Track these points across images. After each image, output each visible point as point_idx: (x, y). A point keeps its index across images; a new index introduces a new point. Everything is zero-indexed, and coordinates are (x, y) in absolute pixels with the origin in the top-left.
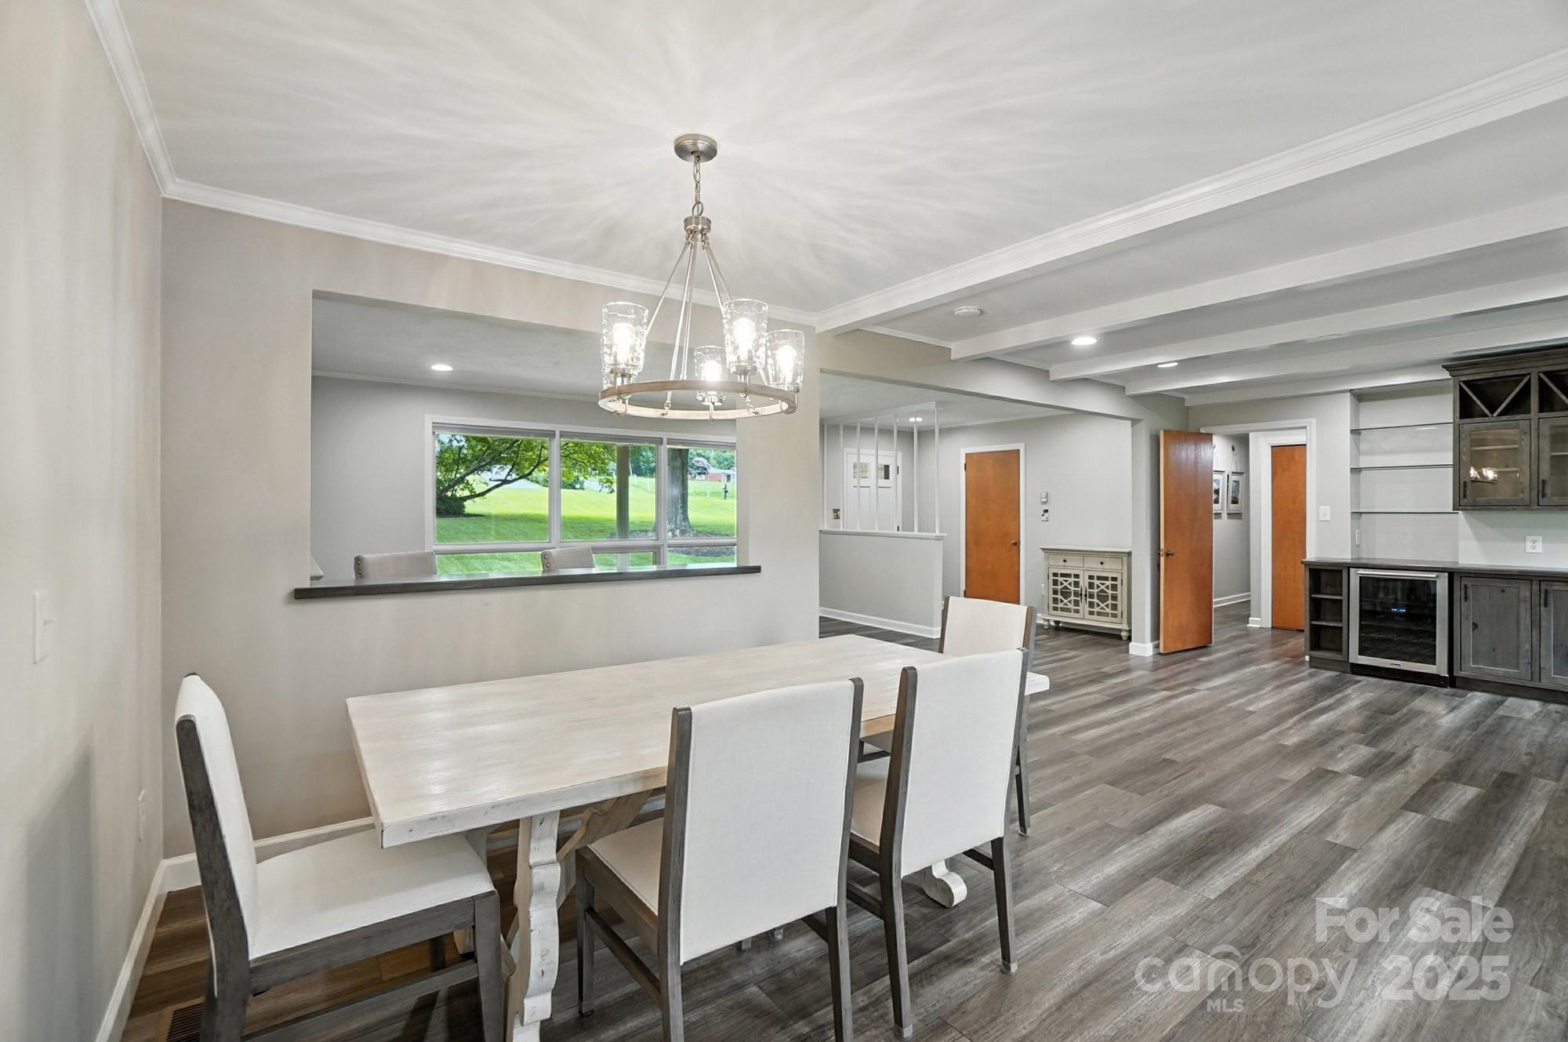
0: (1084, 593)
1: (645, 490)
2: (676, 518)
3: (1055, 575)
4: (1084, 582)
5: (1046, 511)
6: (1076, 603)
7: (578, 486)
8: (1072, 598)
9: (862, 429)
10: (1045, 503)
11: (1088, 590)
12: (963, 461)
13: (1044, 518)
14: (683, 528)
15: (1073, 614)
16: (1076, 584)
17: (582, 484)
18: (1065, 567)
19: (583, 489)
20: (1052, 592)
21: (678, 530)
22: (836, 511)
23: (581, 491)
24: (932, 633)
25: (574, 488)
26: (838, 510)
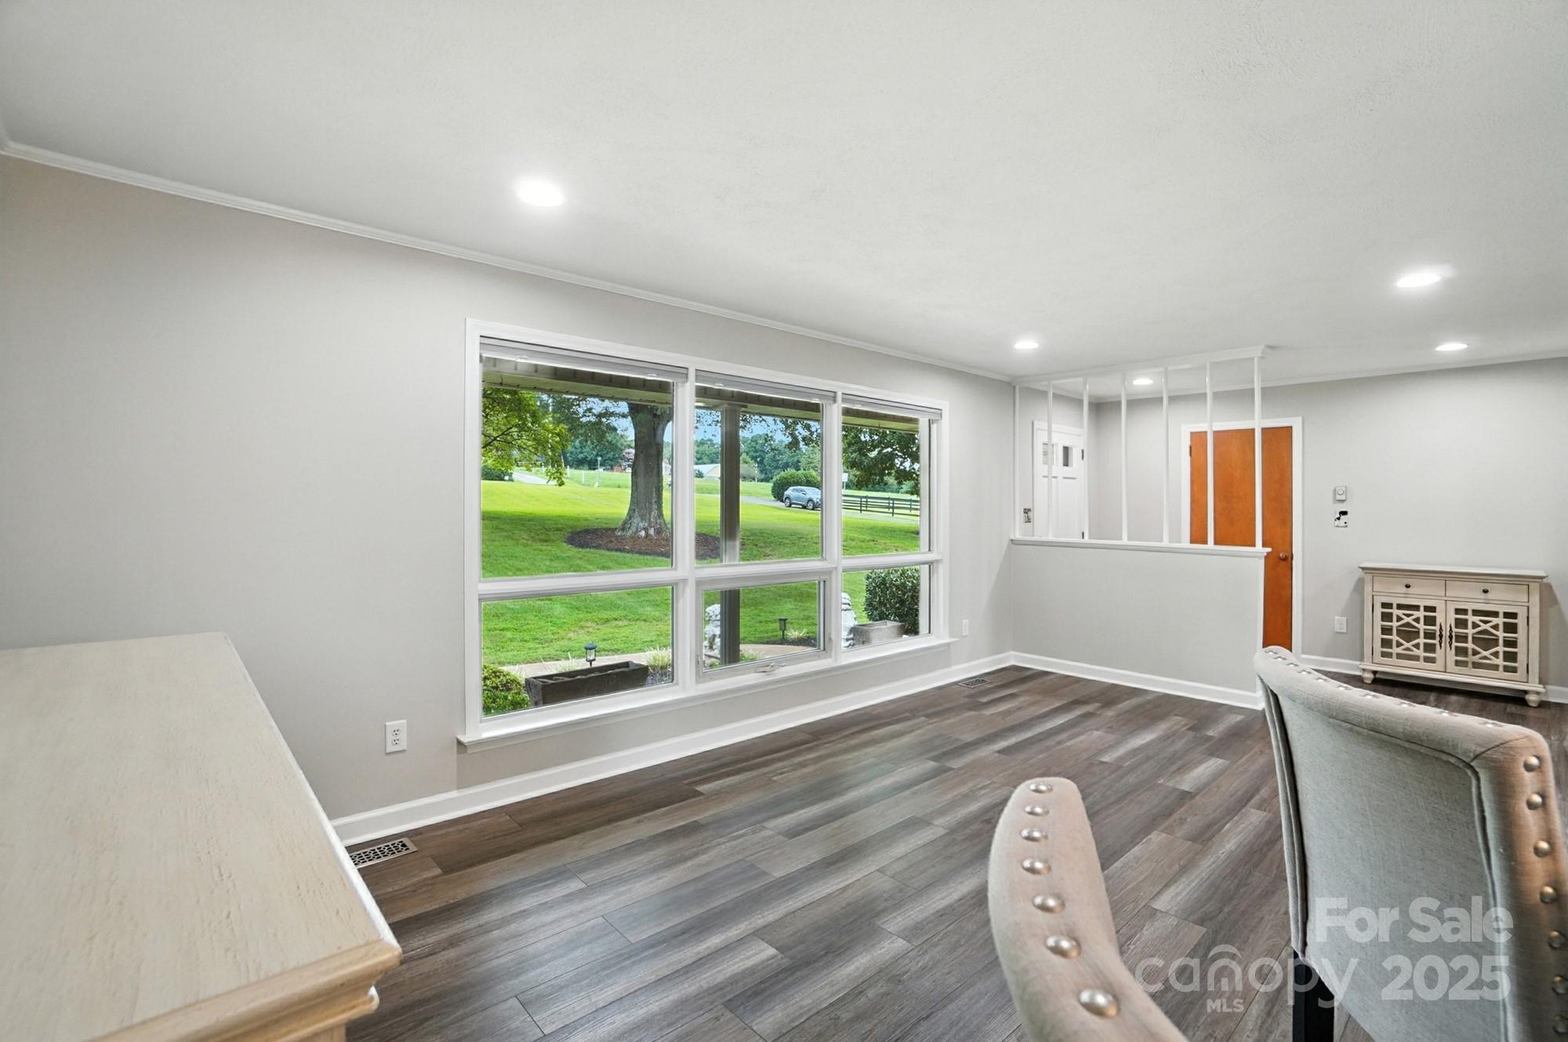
0: (1446, 633)
1: (579, 482)
2: (650, 514)
3: (1384, 605)
4: (1446, 618)
5: (1344, 513)
6: (1430, 648)
7: (507, 478)
8: (1422, 640)
9: (1055, 396)
10: (1342, 501)
11: (1454, 630)
12: (1188, 443)
13: (1341, 522)
14: (658, 526)
15: (1421, 664)
16: (1430, 621)
17: (510, 475)
18: (1406, 595)
19: (512, 481)
20: (1380, 631)
21: (653, 529)
22: (1026, 511)
23: (510, 483)
24: (1255, 701)
25: (502, 479)
26: (1029, 510)
